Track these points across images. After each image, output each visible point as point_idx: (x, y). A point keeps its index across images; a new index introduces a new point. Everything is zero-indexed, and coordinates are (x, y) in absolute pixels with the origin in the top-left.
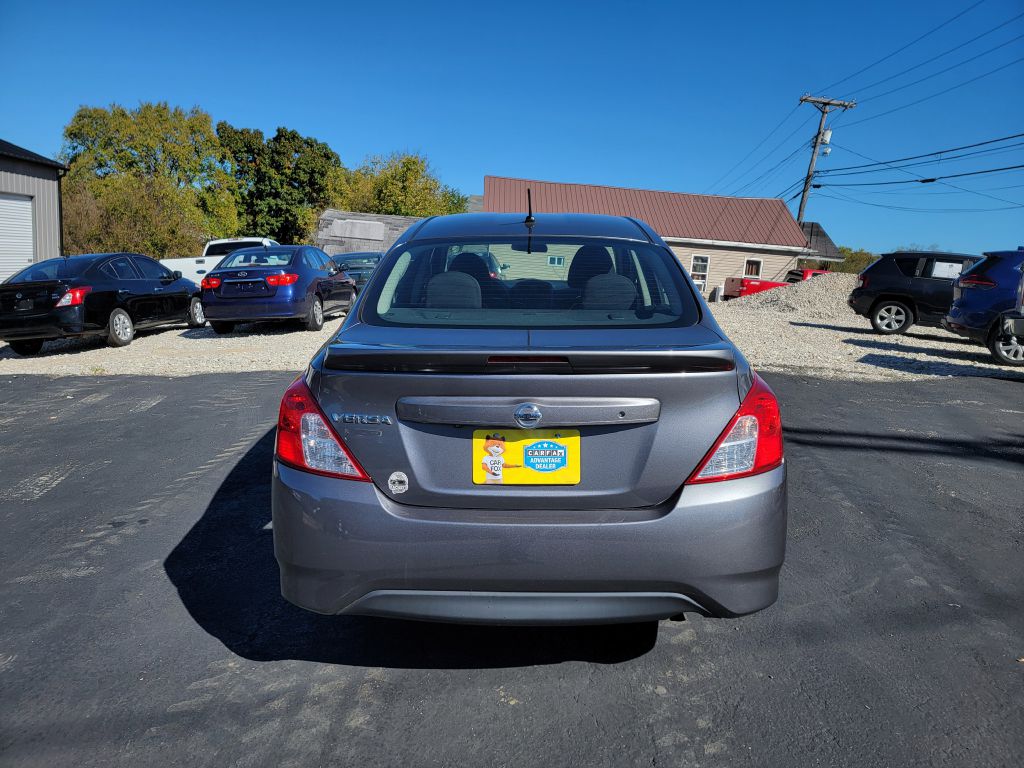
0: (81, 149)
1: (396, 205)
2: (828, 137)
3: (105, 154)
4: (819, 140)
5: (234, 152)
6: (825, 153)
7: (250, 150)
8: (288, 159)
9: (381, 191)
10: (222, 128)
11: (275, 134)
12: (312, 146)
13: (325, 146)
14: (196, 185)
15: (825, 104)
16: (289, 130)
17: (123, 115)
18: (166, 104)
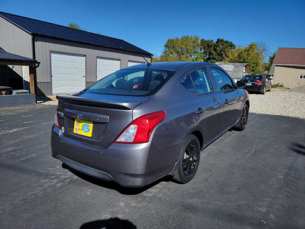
0: (167, 49)
1: (244, 60)
3: (172, 50)
5: (204, 47)
7: (208, 46)
8: (219, 48)
9: (240, 55)
10: (202, 40)
11: (217, 41)
12: (227, 43)
13: (231, 43)
14: (193, 57)
16: (221, 39)
17: (178, 40)
18: (188, 36)
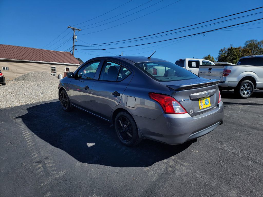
2: (76, 37)
4: (74, 38)
6: (76, 41)
15: (74, 29)
